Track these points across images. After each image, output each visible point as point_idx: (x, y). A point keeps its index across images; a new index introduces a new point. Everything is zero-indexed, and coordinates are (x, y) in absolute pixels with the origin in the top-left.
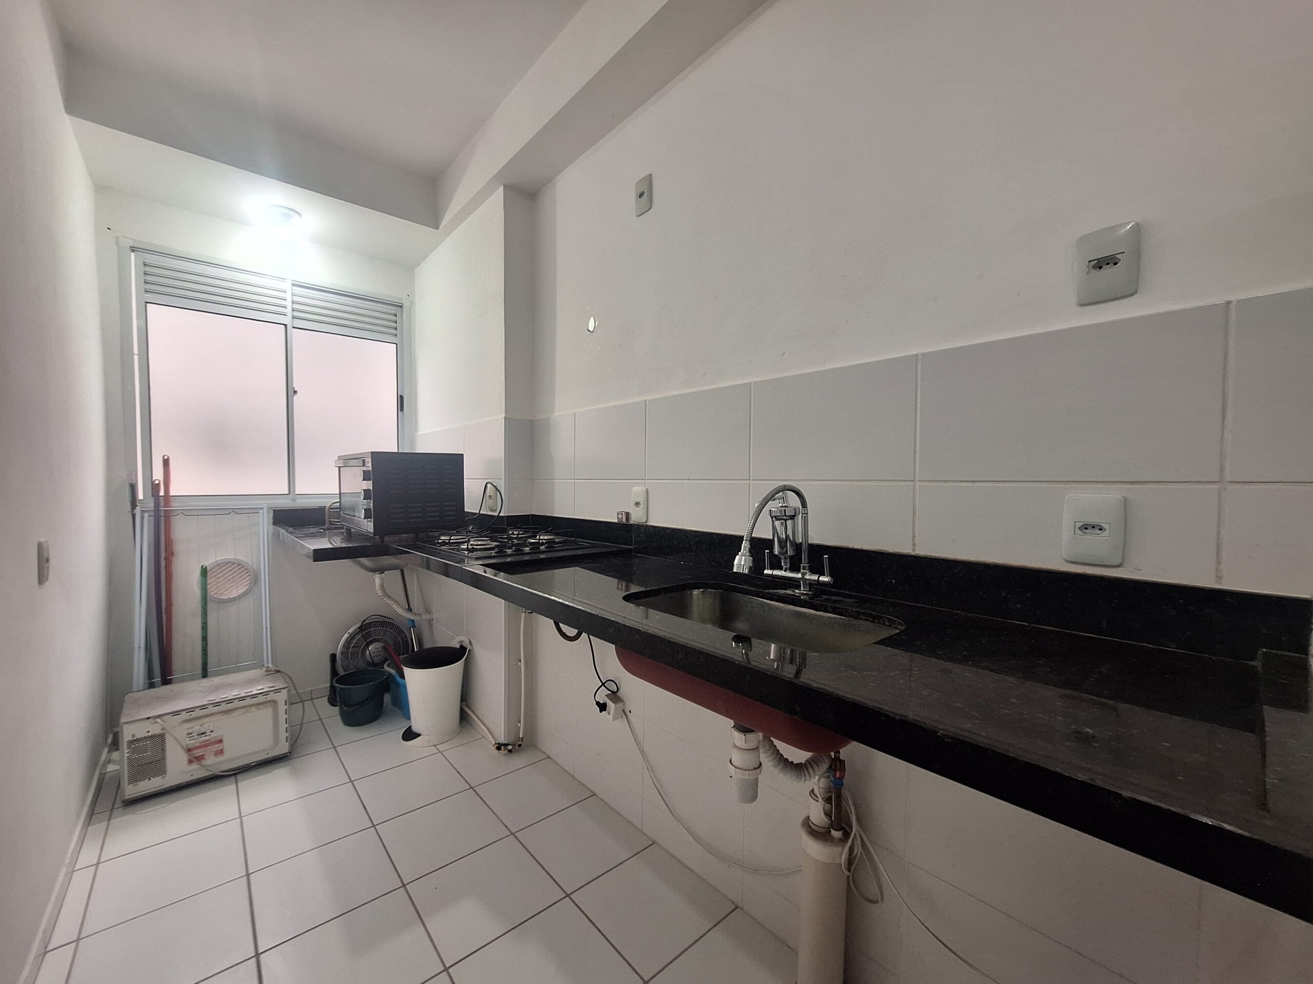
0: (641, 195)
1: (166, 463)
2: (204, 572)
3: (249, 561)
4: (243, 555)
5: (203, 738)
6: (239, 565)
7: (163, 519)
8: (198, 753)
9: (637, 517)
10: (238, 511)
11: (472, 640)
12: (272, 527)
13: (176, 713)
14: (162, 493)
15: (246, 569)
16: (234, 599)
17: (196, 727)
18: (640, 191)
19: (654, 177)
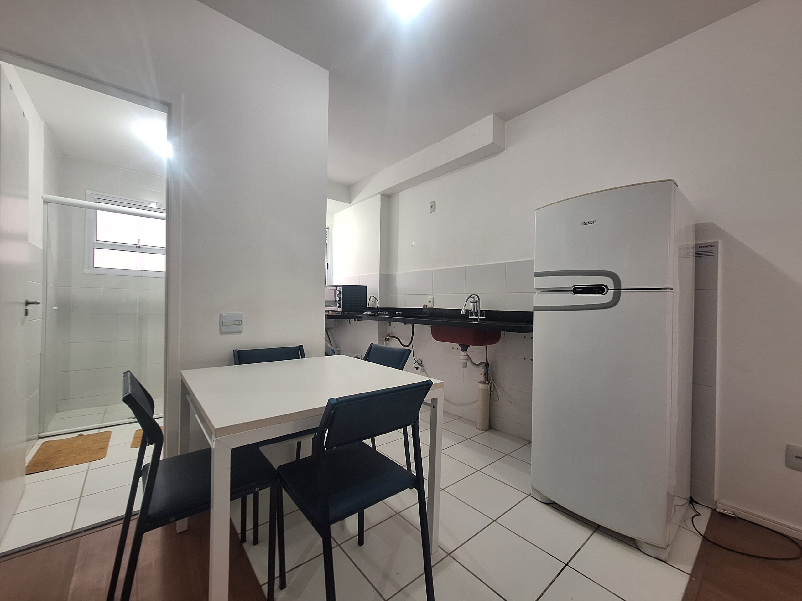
0: (432, 207)
9: (430, 306)
18: (432, 205)
19: (436, 202)
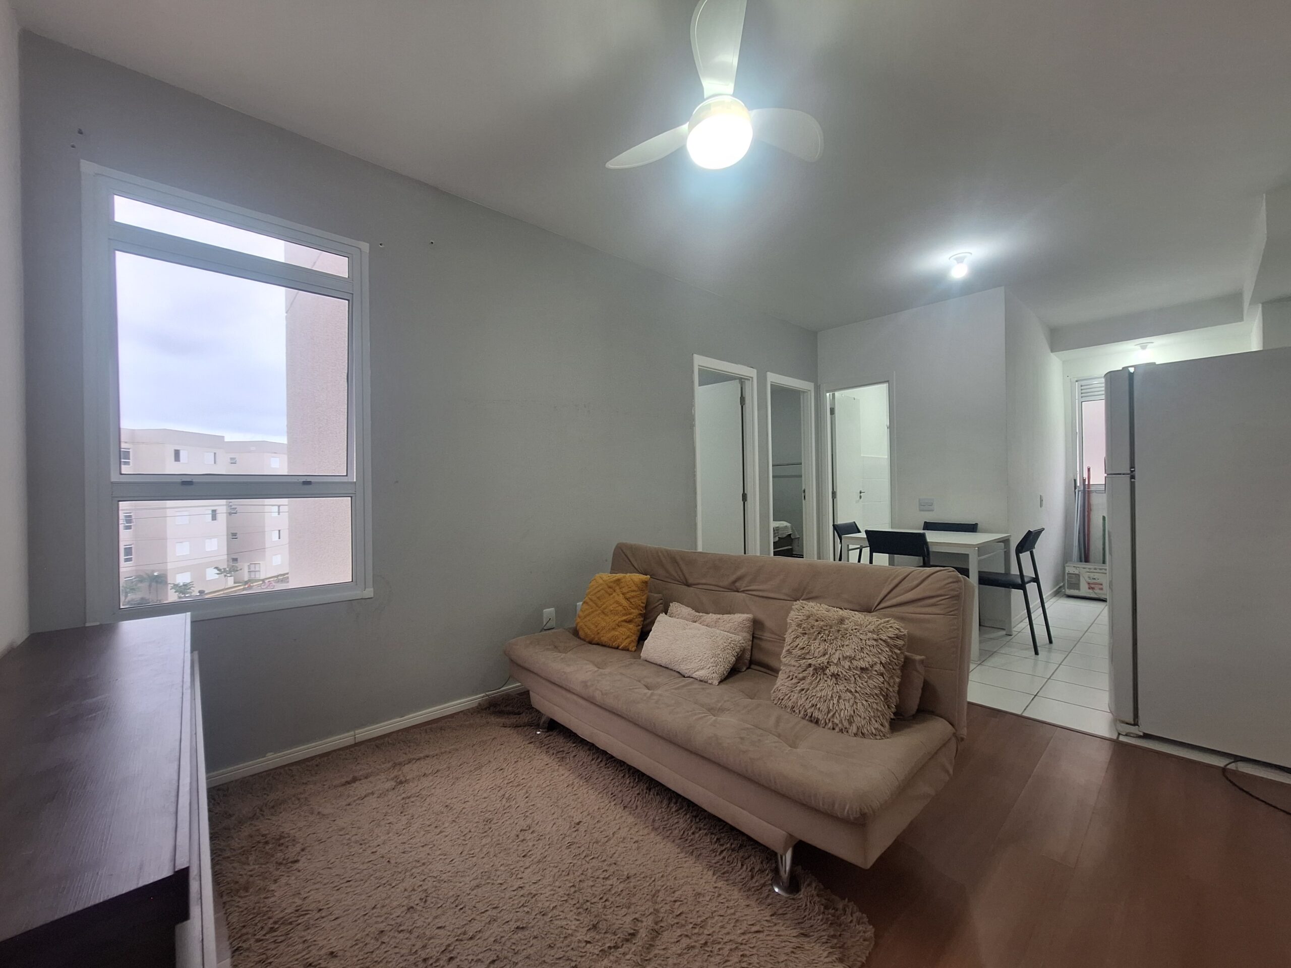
1: (1089, 470)
2: (1103, 519)
5: (1094, 581)
7: (1087, 494)
8: (1092, 586)
13: (1084, 568)
14: (1087, 483)
17: (1092, 575)
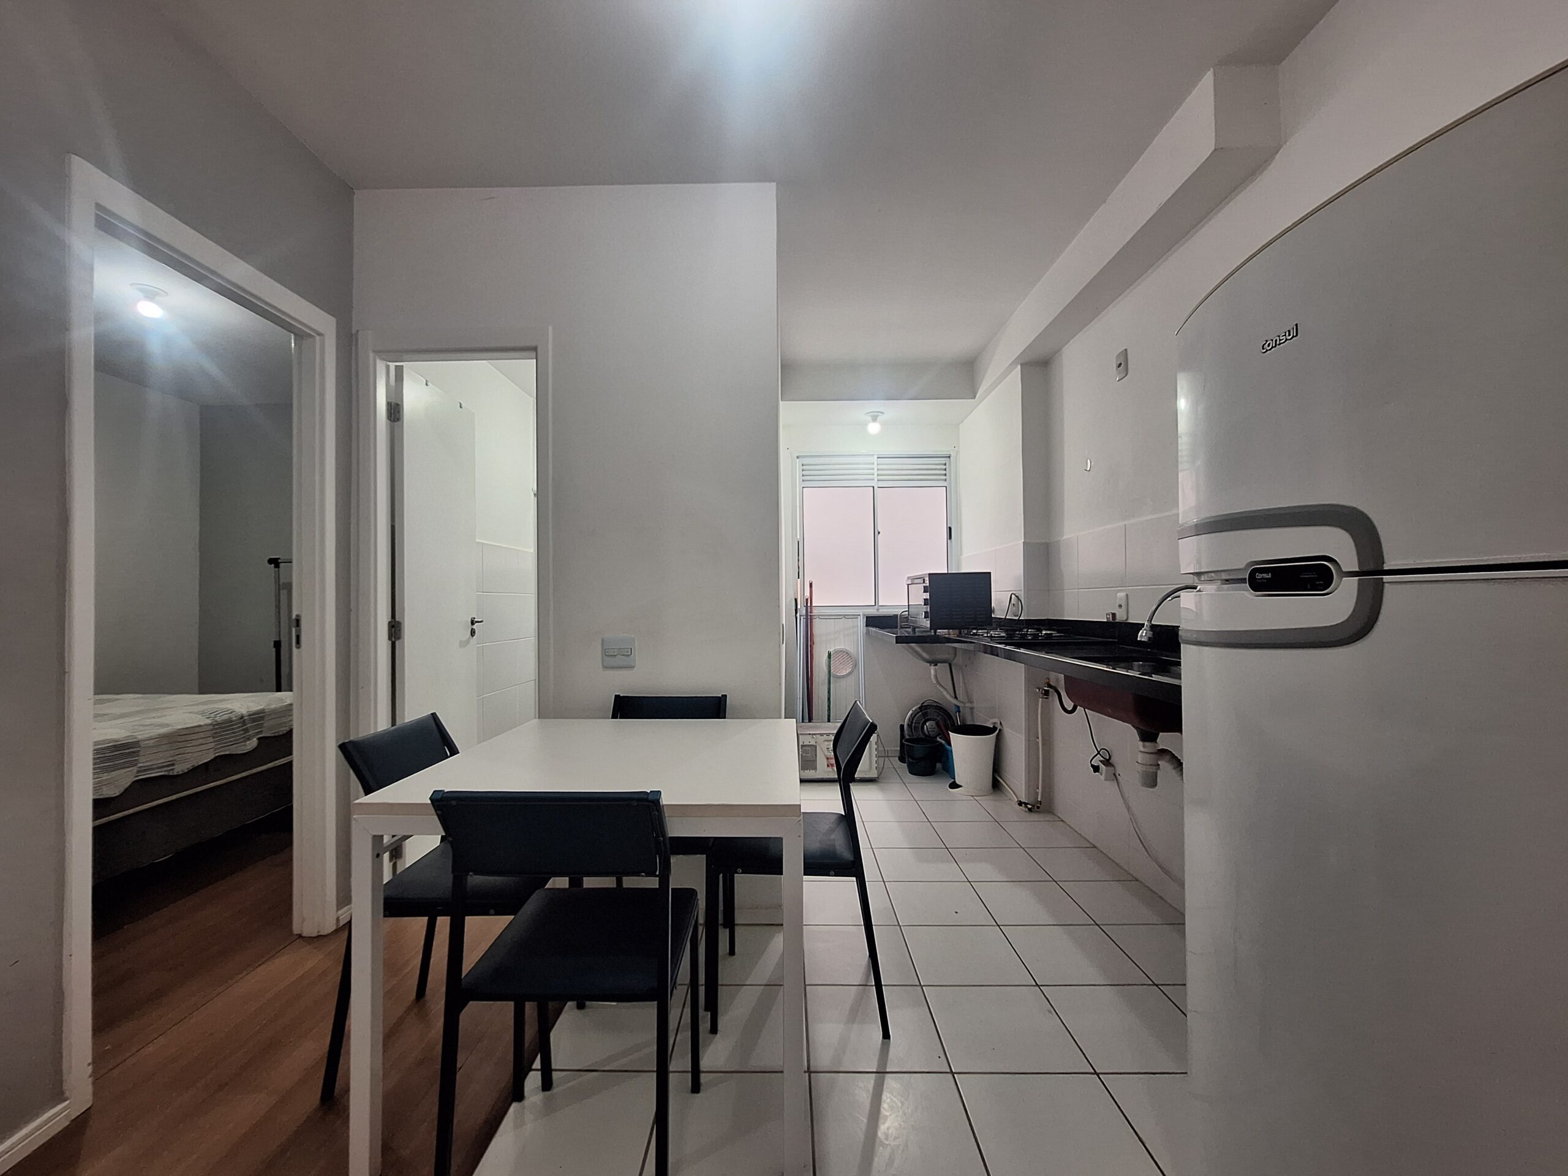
0: (1120, 365)
1: (811, 585)
2: (829, 655)
3: (852, 651)
4: (850, 648)
6: (847, 653)
7: (809, 620)
8: (831, 761)
9: (1121, 617)
10: (846, 617)
11: (1002, 722)
12: (865, 628)
13: (822, 735)
14: (809, 604)
15: (850, 657)
16: (844, 677)
18: (1119, 363)
19: (1128, 351)
